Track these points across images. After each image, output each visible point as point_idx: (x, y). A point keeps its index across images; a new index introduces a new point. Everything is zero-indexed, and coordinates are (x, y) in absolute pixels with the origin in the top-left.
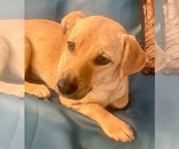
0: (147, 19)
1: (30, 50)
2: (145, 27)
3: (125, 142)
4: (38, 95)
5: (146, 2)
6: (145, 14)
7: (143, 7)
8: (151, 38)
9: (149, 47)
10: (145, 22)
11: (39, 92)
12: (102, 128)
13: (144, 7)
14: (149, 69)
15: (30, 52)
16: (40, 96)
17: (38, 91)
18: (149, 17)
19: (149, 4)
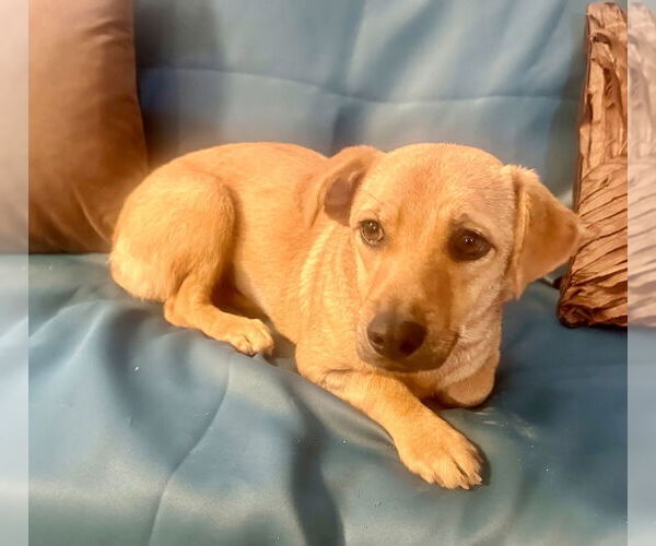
0: (589, 166)
1: (232, 218)
2: (583, 190)
3: (452, 490)
4: (240, 345)
5: (591, 117)
6: (584, 151)
7: (579, 132)
8: (595, 221)
9: (588, 247)
10: (583, 176)
11: (242, 337)
12: (396, 444)
13: (584, 131)
14: (579, 311)
15: (231, 224)
16: (243, 348)
17: (239, 332)
18: (595, 160)
19: (599, 122)
